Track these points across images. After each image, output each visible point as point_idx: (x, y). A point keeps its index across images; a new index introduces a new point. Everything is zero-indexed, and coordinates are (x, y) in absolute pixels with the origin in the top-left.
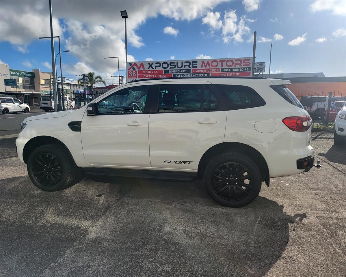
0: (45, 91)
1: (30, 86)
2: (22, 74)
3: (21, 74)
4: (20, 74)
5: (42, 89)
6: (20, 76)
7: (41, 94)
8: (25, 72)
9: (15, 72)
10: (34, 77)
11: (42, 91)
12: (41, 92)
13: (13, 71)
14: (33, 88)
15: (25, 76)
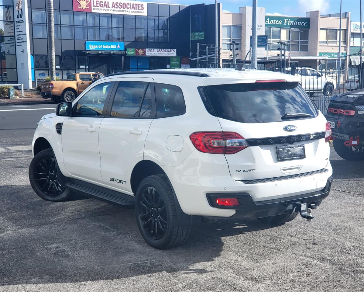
0: (325, 54)
1: (300, 44)
2: (287, 24)
3: (285, 24)
4: (283, 22)
5: (320, 50)
6: (282, 27)
7: (318, 60)
8: (291, 19)
9: (275, 21)
10: (308, 26)
11: (321, 54)
12: (318, 55)
13: (272, 18)
14: (305, 48)
15: (292, 26)
